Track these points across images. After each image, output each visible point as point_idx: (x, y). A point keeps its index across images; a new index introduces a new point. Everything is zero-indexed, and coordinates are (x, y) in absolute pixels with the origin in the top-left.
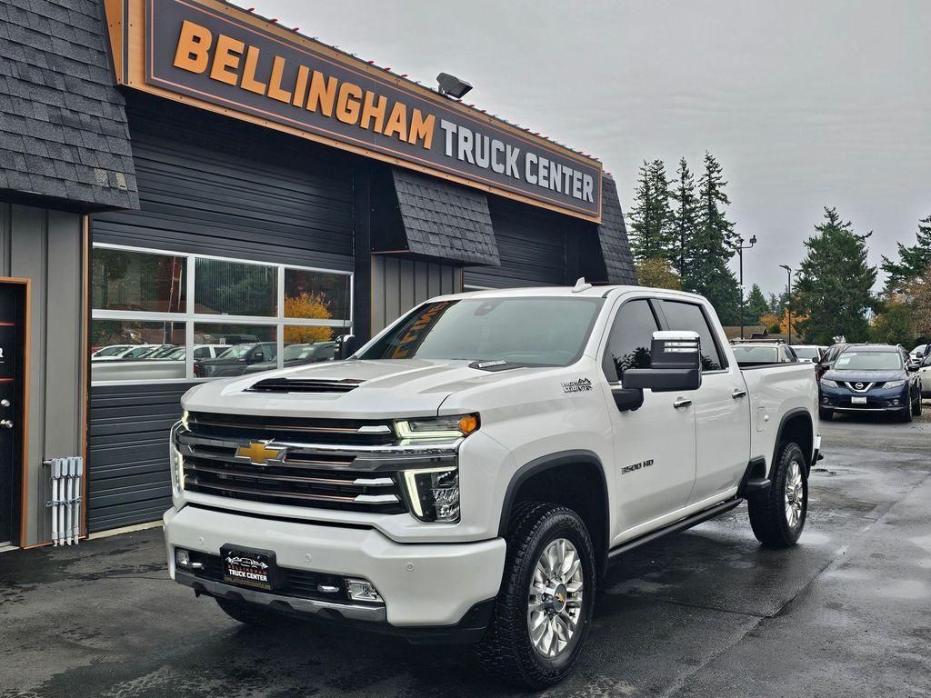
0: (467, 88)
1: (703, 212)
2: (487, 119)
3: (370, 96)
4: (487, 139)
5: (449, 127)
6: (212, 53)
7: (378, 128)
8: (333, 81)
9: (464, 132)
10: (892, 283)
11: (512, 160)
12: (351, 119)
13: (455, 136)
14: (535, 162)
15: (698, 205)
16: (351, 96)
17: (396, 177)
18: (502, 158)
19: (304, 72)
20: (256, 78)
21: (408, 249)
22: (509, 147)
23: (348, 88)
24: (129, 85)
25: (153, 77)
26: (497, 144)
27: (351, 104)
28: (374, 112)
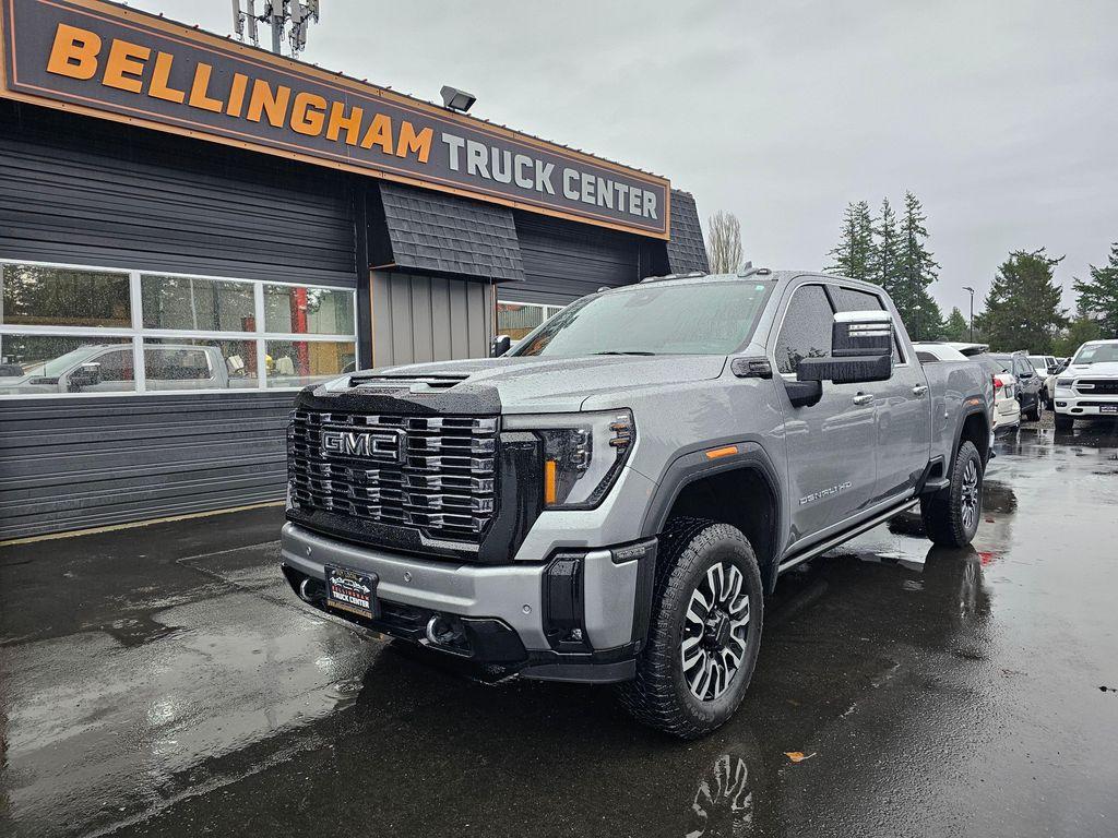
0: (471, 101)
1: (903, 245)
2: (510, 135)
3: (338, 107)
4: (507, 155)
5: (454, 142)
6: (103, 59)
7: (352, 139)
8: (284, 92)
9: (473, 146)
10: (1084, 303)
11: (544, 175)
12: (314, 129)
13: (463, 152)
14: (576, 178)
15: (899, 239)
16: (310, 107)
17: (384, 192)
18: (529, 173)
19: (240, 81)
20: (168, 86)
21: (395, 262)
22: (539, 163)
23: (303, 99)
25: (16, 83)
26: (521, 159)
27: (311, 115)
28: (345, 123)
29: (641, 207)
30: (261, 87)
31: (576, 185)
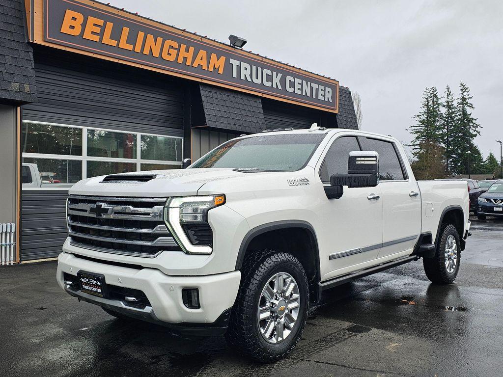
0: (245, 42)
1: (459, 113)
2: (261, 59)
3: (183, 47)
4: (260, 69)
5: (235, 63)
6: (84, 25)
7: (189, 63)
8: (160, 40)
9: (244, 65)
11: (277, 80)
12: (172, 58)
13: (239, 68)
14: (293, 80)
15: (456, 110)
16: (171, 47)
17: (201, 89)
18: (269, 78)
19: (141, 35)
20: (111, 38)
21: (206, 125)
22: (275, 73)
23: (168, 43)
24: (35, 42)
25: (48, 38)
26: (266, 71)
27: (171, 51)
28: (186, 55)
29: (324, 96)
30: (150, 37)
31: (292, 85)
